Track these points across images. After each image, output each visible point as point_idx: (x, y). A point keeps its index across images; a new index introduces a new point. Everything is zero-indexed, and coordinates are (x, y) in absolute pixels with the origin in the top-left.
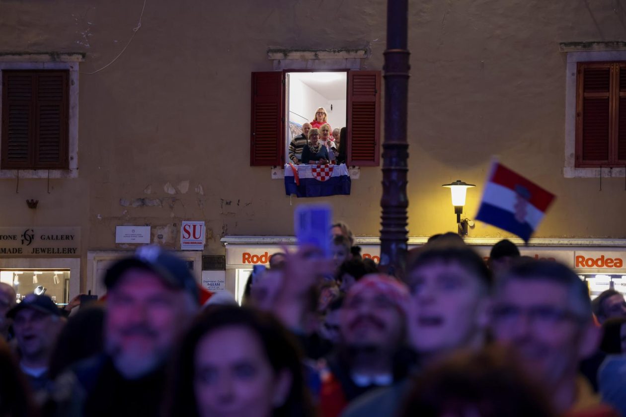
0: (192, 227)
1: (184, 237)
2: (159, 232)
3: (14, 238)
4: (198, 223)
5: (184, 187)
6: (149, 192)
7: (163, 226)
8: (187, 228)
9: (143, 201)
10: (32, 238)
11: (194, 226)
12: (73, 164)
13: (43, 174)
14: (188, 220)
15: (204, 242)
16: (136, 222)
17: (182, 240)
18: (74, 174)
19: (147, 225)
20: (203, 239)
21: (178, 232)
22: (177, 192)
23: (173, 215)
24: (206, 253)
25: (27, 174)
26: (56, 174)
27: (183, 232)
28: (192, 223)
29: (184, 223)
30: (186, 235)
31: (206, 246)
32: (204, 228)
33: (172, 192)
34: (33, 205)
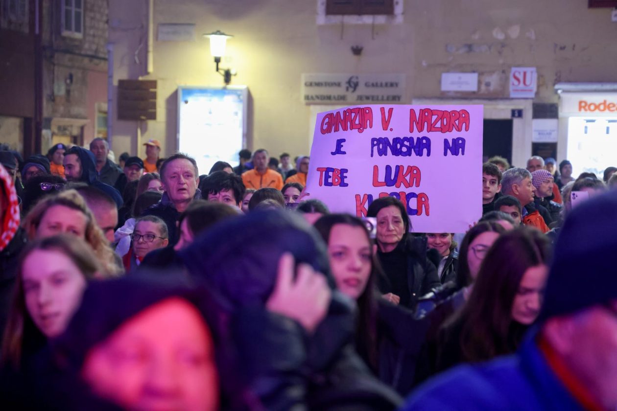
0: (522, 74)
1: (513, 84)
2: (486, 79)
3: (339, 85)
4: (529, 70)
5: (515, 32)
6: (476, 37)
7: (491, 72)
8: (517, 75)
9: (470, 47)
10: (356, 85)
11: (525, 74)
12: (399, 9)
13: (367, 20)
14: (519, 66)
15: (535, 89)
16: (462, 69)
17: (511, 88)
18: (399, 19)
19: (474, 72)
20: (534, 86)
21: (507, 79)
22: (507, 37)
23: (501, 61)
24: (537, 101)
25: (351, 20)
26: (381, 19)
27: (512, 80)
28: (522, 70)
29: (514, 69)
30: (516, 82)
31: (537, 94)
32: (535, 76)
33: (500, 36)
34: (357, 51)
